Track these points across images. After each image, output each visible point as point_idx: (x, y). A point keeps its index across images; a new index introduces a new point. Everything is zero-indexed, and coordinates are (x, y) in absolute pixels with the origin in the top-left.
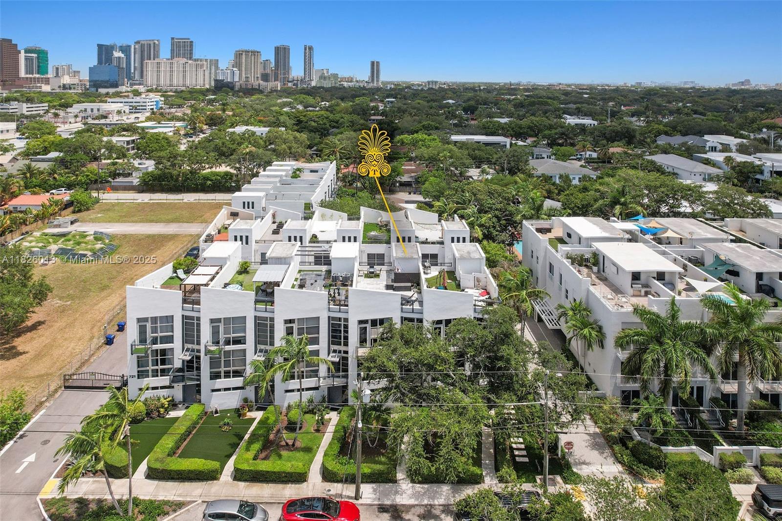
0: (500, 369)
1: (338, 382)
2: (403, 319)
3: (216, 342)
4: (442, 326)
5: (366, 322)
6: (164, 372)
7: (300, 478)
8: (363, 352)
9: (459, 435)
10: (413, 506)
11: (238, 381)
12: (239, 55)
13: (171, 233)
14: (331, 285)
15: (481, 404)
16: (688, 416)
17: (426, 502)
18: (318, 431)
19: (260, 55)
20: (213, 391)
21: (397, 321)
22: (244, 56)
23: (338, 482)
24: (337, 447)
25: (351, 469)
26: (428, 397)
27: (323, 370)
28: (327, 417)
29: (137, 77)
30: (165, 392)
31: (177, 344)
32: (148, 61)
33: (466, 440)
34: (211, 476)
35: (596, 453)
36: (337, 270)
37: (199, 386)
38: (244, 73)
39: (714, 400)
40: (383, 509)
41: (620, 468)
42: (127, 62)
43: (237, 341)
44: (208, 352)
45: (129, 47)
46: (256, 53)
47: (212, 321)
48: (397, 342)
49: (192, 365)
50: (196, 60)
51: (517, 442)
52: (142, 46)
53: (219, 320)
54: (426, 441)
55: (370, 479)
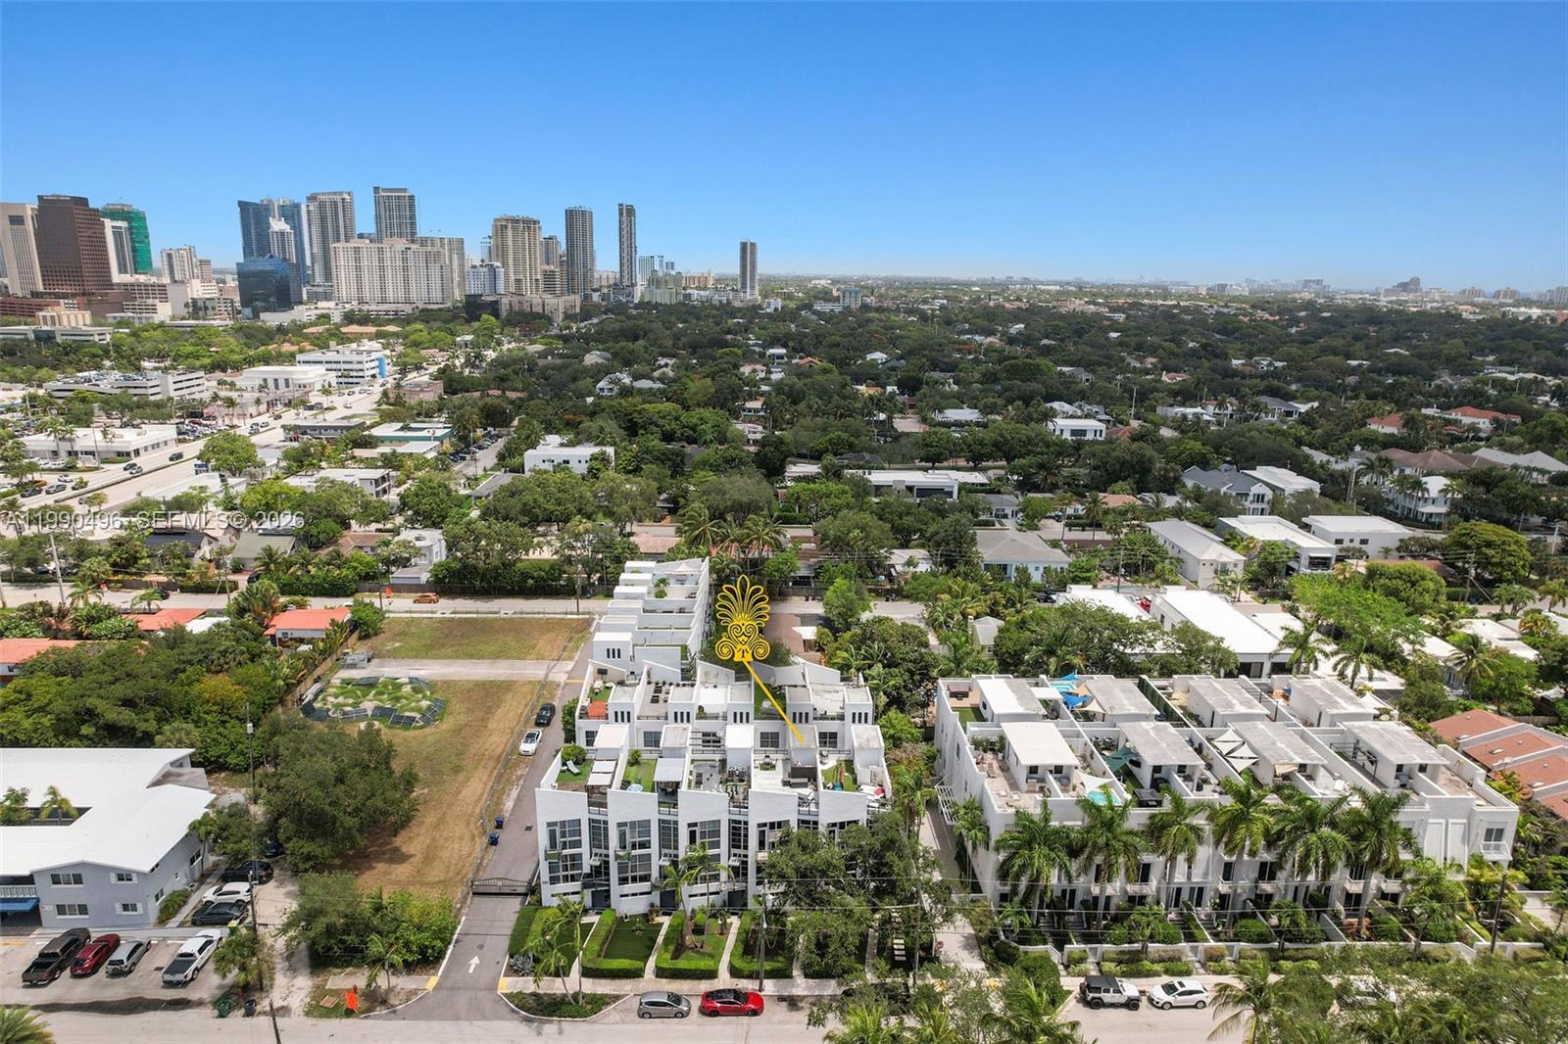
0: (884, 874)
1: (738, 887)
2: (802, 822)
3: (624, 847)
4: (836, 829)
5: (765, 825)
6: (573, 878)
7: (711, 974)
8: (763, 856)
9: (845, 935)
10: (807, 996)
11: (645, 886)
12: (501, 227)
13: (502, 678)
14: (727, 781)
15: (865, 907)
16: (1056, 918)
17: (817, 993)
18: (722, 934)
19: (540, 228)
20: (622, 896)
21: (794, 824)
22: (510, 230)
23: (743, 978)
24: (741, 949)
25: (755, 966)
26: (822, 902)
27: (724, 876)
28: (728, 921)
29: (318, 279)
30: (577, 898)
31: (585, 850)
32: (336, 245)
33: (851, 939)
34: (637, 974)
35: (966, 952)
36: (733, 764)
37: (608, 891)
38: (511, 270)
39: (1084, 903)
40: (782, 999)
41: (982, 965)
42: (296, 241)
43: (643, 845)
44: (617, 857)
45: (297, 206)
46: (530, 224)
47: (620, 825)
48: (793, 847)
49: (601, 871)
50: (424, 242)
51: (899, 943)
52: (322, 205)
53: (625, 824)
54: (818, 940)
55: (771, 975)
